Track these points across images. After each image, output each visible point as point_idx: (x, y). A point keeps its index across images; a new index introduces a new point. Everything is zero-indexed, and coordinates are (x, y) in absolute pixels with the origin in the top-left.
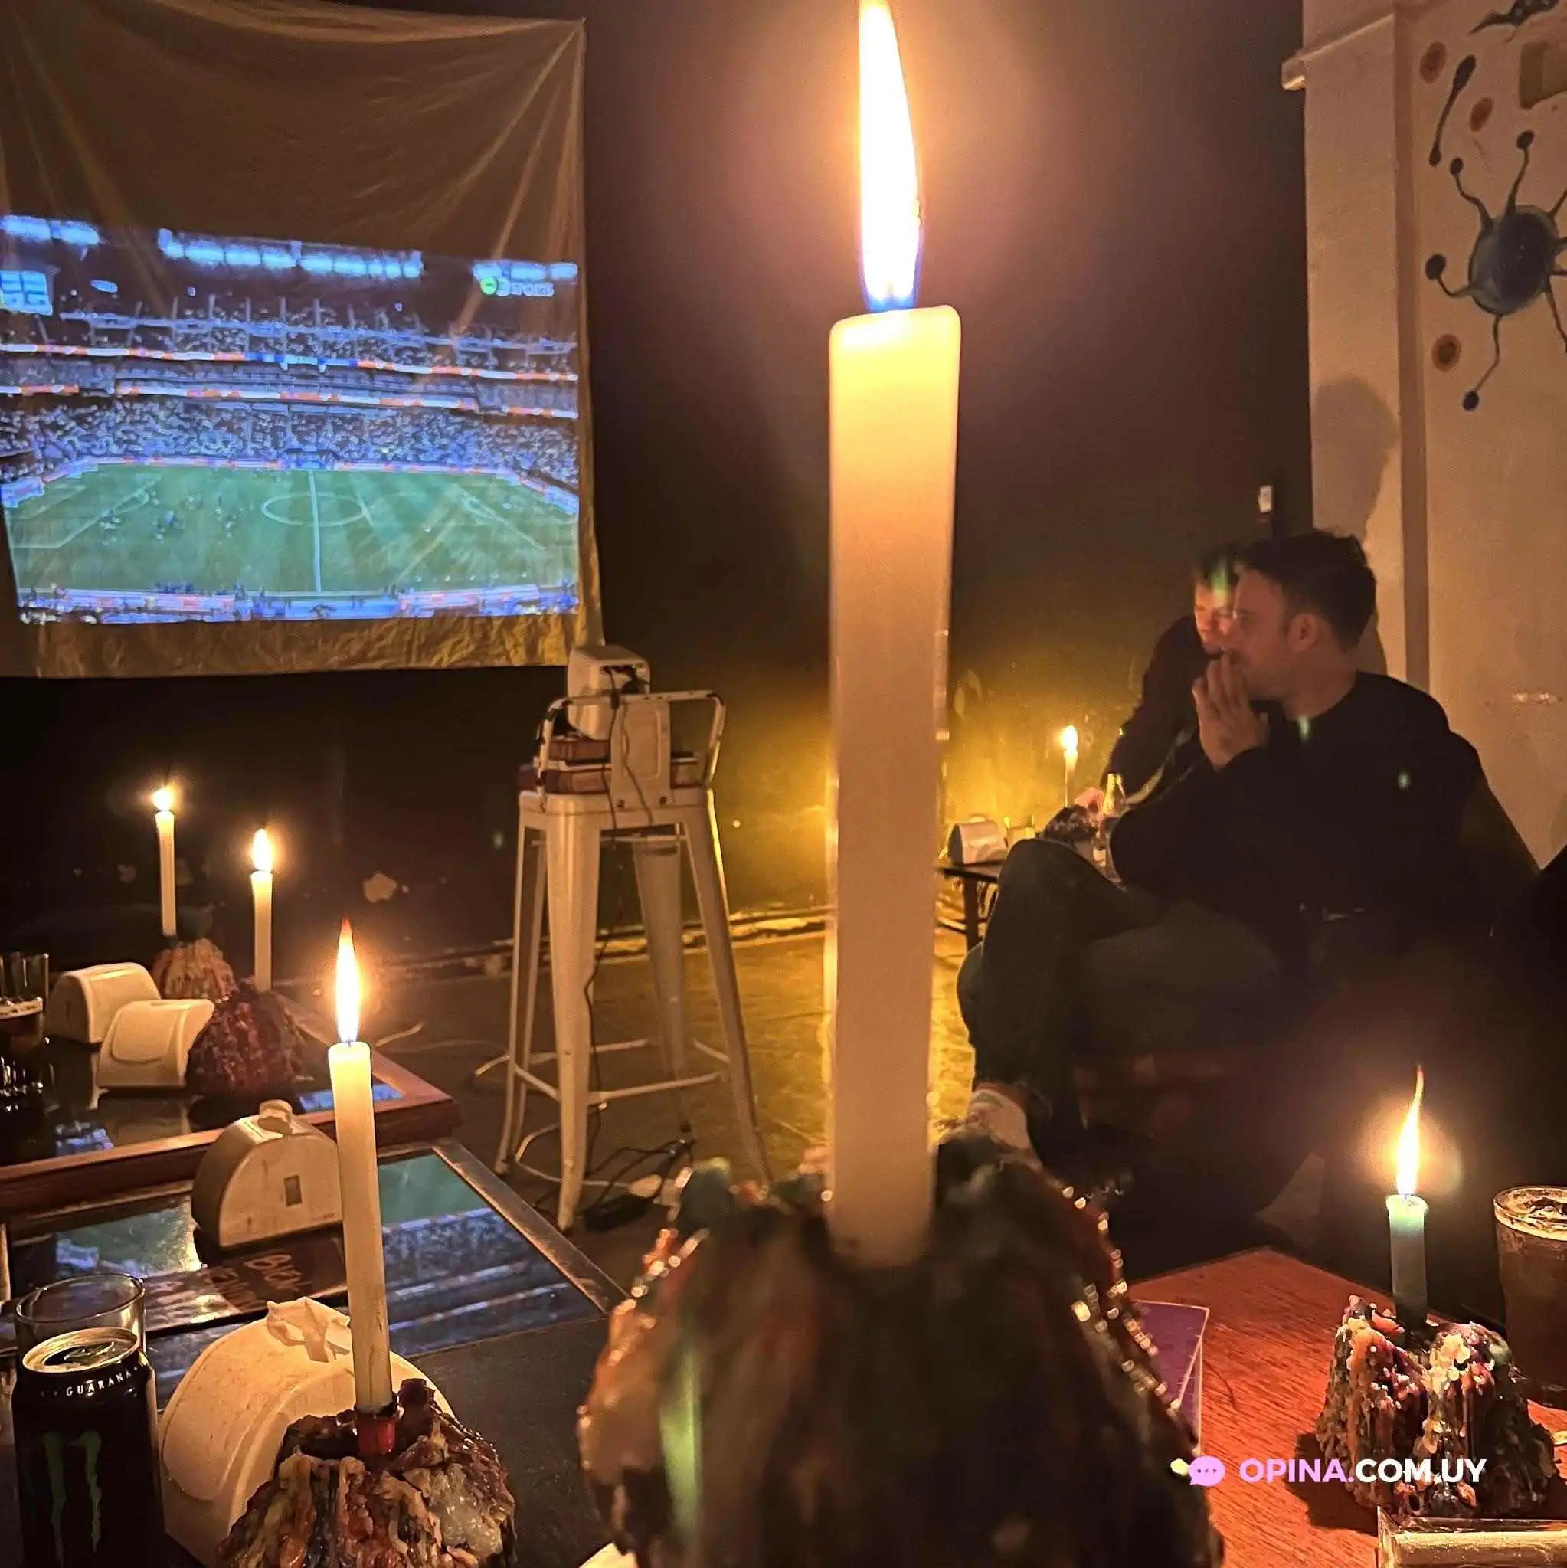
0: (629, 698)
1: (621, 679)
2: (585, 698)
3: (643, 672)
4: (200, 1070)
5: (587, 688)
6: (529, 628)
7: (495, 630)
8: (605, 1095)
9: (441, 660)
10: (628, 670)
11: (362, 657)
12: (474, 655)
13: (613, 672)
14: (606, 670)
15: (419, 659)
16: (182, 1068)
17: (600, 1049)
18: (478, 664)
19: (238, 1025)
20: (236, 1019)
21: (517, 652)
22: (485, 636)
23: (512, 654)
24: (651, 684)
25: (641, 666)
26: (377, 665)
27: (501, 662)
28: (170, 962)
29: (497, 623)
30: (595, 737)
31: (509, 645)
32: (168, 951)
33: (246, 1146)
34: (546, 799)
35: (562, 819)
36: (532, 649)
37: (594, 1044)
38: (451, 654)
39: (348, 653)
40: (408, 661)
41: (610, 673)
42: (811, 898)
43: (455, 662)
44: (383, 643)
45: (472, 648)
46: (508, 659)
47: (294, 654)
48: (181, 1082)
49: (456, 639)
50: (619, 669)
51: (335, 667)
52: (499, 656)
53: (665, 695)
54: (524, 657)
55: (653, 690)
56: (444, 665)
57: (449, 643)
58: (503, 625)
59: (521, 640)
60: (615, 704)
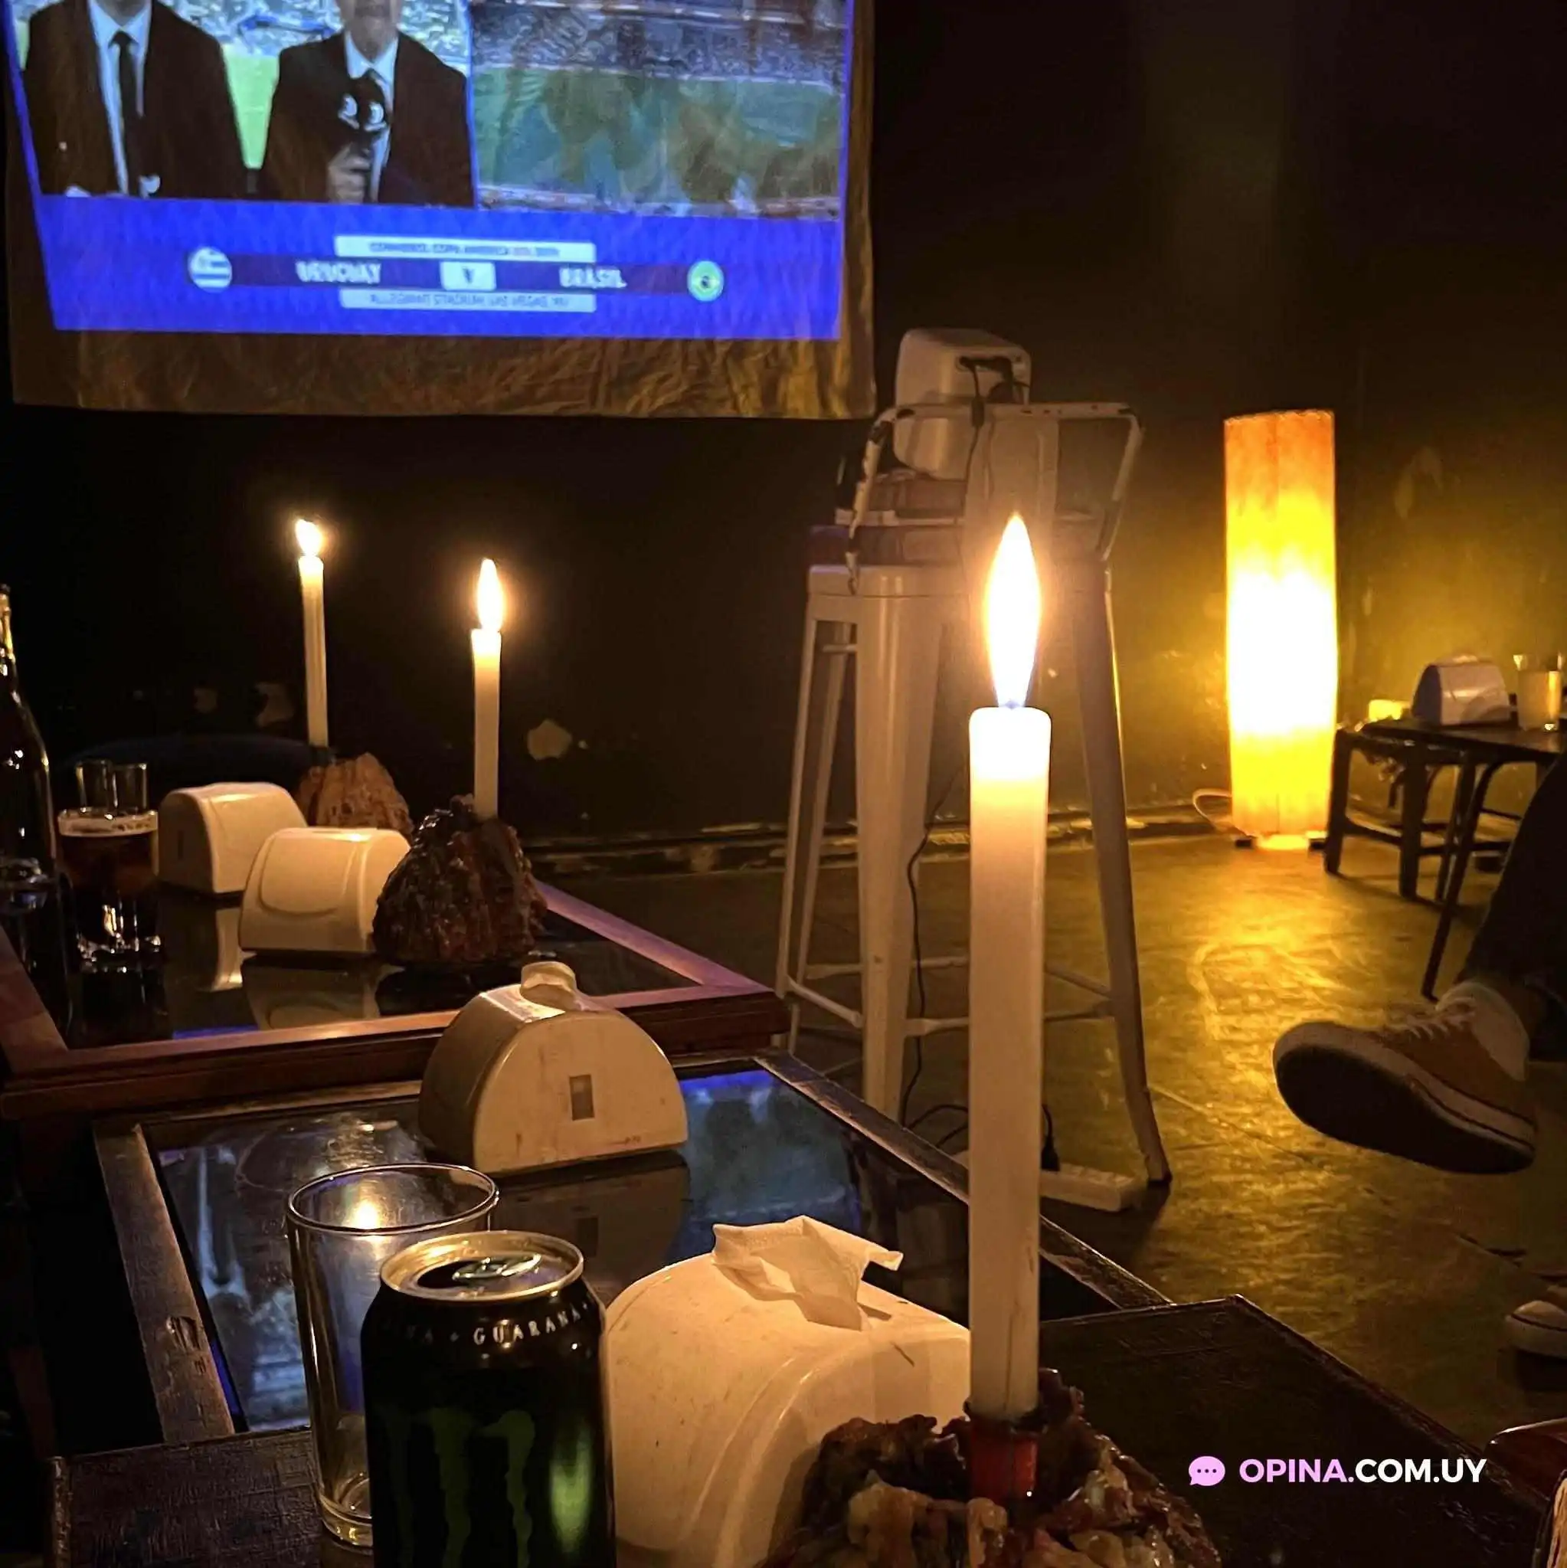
0: (999, 410)
1: (989, 378)
2: (931, 406)
3: (1021, 369)
4: (397, 928)
5: (934, 393)
6: (766, 360)
7: (718, 362)
8: (929, 1025)
9: (639, 405)
10: (1002, 365)
11: (529, 395)
12: (688, 399)
13: (978, 368)
14: (967, 363)
15: (608, 401)
16: (366, 927)
17: (924, 962)
18: (691, 413)
19: (452, 863)
20: (451, 854)
21: (747, 397)
22: (703, 371)
23: (741, 398)
24: (1031, 387)
25: (1019, 360)
26: (550, 409)
27: (726, 411)
28: (321, 786)
29: (721, 350)
30: (938, 475)
31: (736, 387)
32: (318, 770)
33: (511, 1028)
34: (858, 574)
35: (883, 602)
36: (770, 392)
37: (918, 955)
38: (654, 396)
39: (508, 388)
40: (593, 403)
41: (973, 370)
42: (1154, 788)
43: (659, 408)
44: (558, 376)
45: (684, 387)
46: (735, 406)
47: (434, 389)
48: (364, 948)
49: (662, 374)
50: (984, 362)
51: (490, 411)
52: (721, 401)
53: (1054, 408)
54: (759, 404)
55: (1033, 400)
56: (644, 412)
57: (653, 377)
58: (728, 353)
59: (755, 378)
60: (978, 418)
